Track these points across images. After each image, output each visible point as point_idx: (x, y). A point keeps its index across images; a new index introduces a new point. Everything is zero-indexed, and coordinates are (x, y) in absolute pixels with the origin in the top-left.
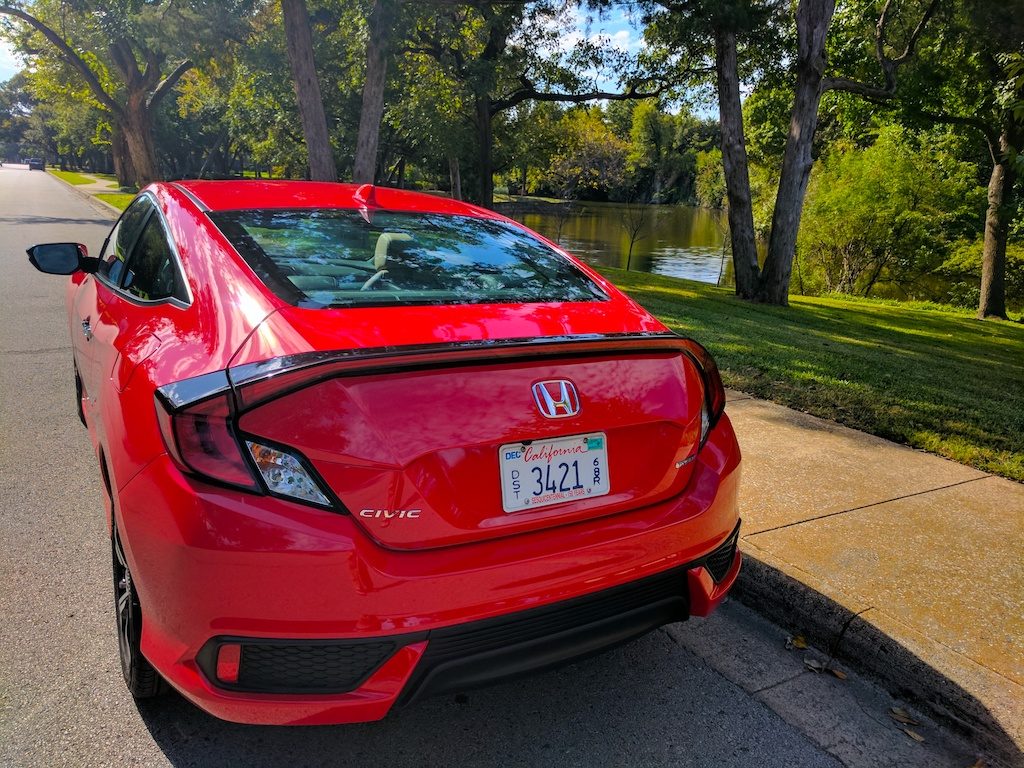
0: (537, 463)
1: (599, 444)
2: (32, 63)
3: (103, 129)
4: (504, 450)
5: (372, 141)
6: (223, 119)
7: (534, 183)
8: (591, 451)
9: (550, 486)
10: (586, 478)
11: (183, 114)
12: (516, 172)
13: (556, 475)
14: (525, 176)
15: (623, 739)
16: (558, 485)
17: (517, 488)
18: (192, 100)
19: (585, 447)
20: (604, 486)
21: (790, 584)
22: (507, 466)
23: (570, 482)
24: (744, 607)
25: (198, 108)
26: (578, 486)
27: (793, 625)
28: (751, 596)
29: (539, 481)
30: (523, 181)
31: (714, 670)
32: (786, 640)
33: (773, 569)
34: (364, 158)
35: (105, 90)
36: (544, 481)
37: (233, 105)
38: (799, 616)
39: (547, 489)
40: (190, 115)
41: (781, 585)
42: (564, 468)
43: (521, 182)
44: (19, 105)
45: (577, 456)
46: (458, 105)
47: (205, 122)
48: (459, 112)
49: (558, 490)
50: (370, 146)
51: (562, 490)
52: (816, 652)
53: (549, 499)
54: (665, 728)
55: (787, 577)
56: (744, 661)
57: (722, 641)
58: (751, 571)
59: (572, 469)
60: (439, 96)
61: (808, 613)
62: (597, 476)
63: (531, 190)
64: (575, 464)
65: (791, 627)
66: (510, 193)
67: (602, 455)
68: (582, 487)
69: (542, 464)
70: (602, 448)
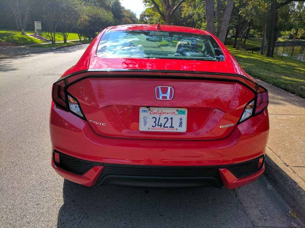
0: (155, 115)
1: (184, 113)
2: (147, 5)
3: (162, 22)
4: (141, 109)
5: (227, 19)
6: (193, 17)
7: (300, 35)
8: (179, 115)
9: (160, 124)
10: (176, 124)
11: (183, 16)
12: (293, 31)
13: (163, 121)
14: (297, 32)
15: (189, 223)
16: (163, 125)
17: (145, 123)
18: (186, 12)
19: (177, 113)
20: (184, 129)
21: (299, 190)
22: (142, 115)
23: (168, 124)
24: (278, 193)
25: (187, 15)
26: (172, 127)
27: (294, 207)
28: (281, 190)
29: (155, 122)
30: (296, 34)
31: (245, 212)
32: (289, 212)
33: (294, 182)
34: (224, 25)
35: (160, 10)
36: (157, 122)
37: (196, 13)
38: (297, 204)
39: (158, 125)
40: (185, 16)
41: (294, 189)
42: (166, 119)
43: (295, 34)
44: (146, 17)
45: (173, 116)
46: (266, 6)
47: (189, 19)
48: (267, 9)
49: (162, 127)
50: (226, 21)
51: (164, 127)
52: (300, 221)
53: (158, 129)
54: (208, 225)
55: (299, 187)
56: (261, 213)
57: (257, 203)
58: (284, 180)
59: (170, 121)
60: (259, 4)
61: (302, 204)
62: (181, 125)
63: (299, 37)
64: (172, 118)
65: (293, 207)
66: (290, 38)
67: (185, 117)
68: (173, 127)
69: (157, 116)
70: (184, 114)
